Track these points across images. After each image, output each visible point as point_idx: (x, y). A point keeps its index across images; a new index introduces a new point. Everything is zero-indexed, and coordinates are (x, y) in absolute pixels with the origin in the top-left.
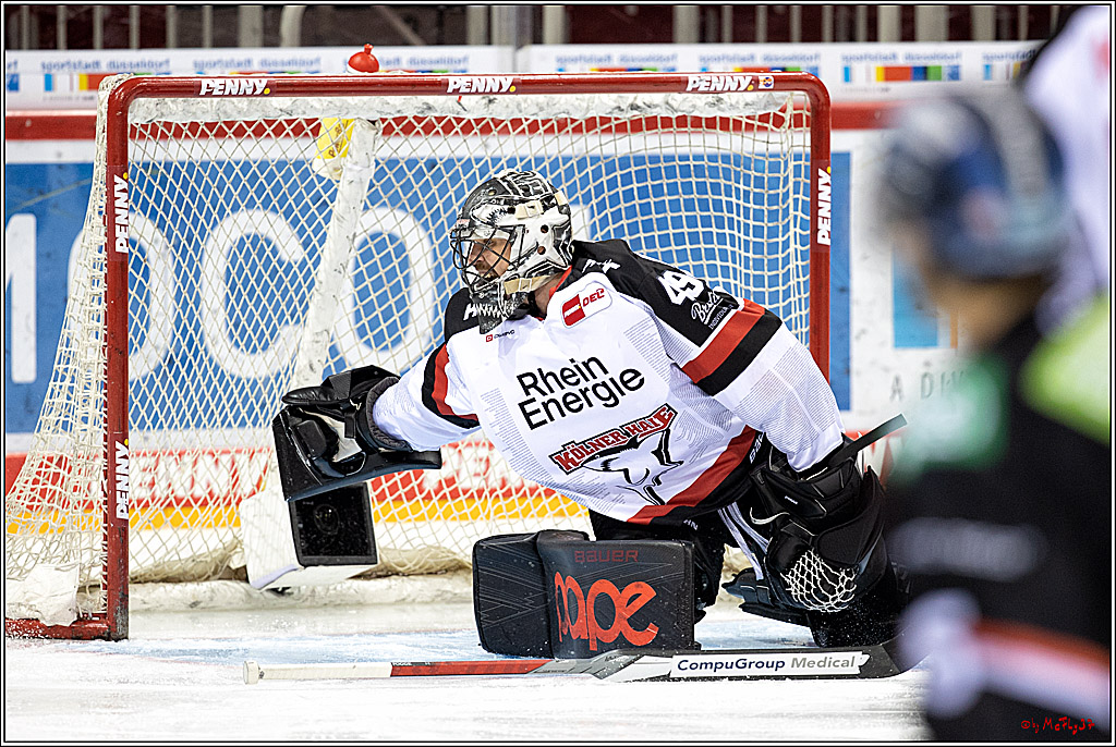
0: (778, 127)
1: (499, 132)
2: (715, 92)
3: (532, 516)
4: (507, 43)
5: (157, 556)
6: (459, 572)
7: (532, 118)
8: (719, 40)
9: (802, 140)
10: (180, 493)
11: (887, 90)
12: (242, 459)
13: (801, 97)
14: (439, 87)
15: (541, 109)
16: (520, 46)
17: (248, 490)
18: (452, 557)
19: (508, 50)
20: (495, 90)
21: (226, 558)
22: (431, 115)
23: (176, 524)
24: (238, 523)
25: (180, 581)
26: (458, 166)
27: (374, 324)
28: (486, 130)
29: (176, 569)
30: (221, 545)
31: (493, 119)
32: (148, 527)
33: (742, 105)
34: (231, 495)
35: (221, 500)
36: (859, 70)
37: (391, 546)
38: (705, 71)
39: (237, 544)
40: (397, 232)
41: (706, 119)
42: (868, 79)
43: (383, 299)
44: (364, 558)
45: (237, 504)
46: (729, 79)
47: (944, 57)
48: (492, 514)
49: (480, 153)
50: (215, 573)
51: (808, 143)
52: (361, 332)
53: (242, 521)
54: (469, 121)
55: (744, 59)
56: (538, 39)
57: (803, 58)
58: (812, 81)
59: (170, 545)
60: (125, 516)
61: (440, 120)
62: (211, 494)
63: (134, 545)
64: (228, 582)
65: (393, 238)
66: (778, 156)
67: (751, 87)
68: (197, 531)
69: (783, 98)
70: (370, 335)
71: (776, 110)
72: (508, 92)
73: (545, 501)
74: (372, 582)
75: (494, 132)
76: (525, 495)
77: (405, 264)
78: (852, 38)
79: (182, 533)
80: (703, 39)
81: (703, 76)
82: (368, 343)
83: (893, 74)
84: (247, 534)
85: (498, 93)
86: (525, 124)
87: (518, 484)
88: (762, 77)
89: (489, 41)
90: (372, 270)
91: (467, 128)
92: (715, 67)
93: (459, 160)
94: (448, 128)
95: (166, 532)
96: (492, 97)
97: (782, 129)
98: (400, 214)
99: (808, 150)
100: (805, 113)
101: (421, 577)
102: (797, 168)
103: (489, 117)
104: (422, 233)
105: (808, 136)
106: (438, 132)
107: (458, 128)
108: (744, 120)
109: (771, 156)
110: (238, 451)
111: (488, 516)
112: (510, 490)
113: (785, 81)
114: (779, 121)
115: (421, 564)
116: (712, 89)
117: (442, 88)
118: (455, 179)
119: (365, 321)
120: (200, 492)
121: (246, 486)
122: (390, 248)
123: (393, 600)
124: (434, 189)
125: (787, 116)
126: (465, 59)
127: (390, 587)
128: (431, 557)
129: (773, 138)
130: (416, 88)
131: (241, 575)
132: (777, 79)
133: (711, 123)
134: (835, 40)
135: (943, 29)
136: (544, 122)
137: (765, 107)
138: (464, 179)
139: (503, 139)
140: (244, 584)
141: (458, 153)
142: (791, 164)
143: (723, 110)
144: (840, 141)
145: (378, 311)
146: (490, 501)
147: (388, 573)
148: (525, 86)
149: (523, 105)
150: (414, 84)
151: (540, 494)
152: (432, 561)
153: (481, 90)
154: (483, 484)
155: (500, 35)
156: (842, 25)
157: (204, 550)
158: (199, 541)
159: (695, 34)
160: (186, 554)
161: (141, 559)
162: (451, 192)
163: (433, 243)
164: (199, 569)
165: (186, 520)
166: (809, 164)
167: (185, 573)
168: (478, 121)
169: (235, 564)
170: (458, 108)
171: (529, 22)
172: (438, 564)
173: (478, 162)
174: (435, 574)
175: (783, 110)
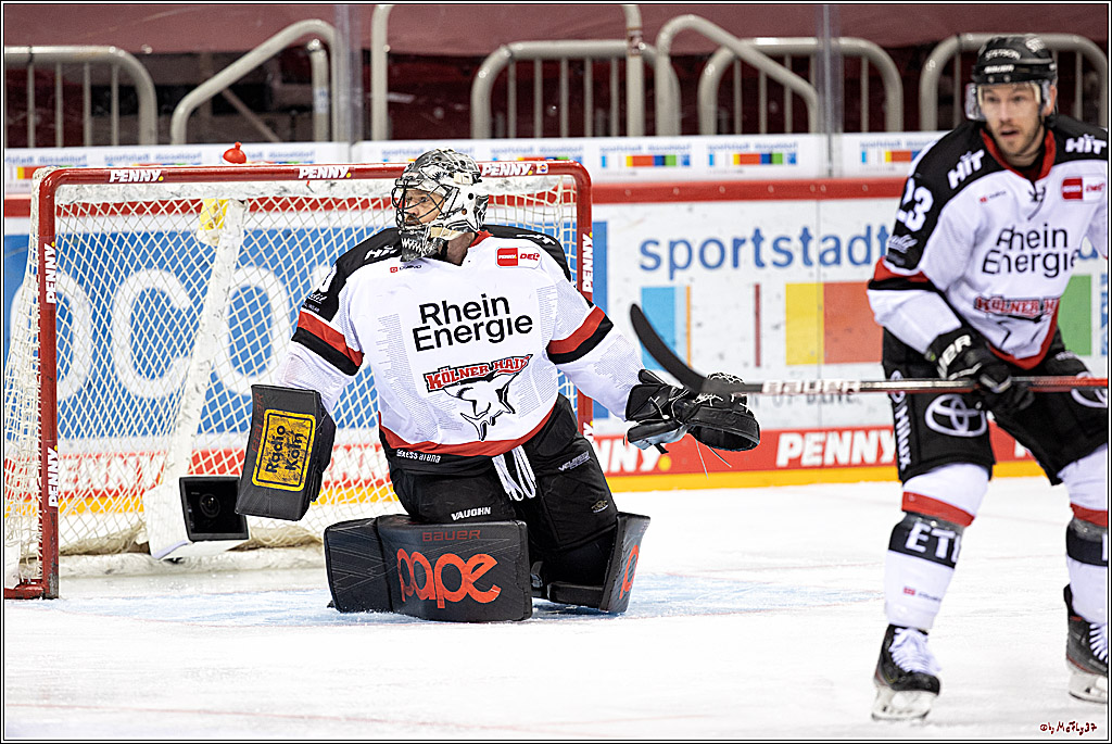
0: (552, 203)
2: (503, 176)
4: (345, 140)
5: (81, 535)
6: (312, 545)
7: (364, 198)
8: (506, 136)
9: (570, 212)
10: (97, 487)
11: (634, 174)
12: (145, 460)
13: (569, 179)
14: (292, 175)
15: (371, 190)
16: (354, 142)
17: (149, 484)
18: (306, 534)
19: (345, 146)
20: (336, 176)
21: (133, 536)
22: (287, 196)
23: (95, 510)
24: (142, 509)
25: (98, 554)
26: (308, 235)
27: (245, 356)
28: (329, 207)
29: (95, 545)
30: (129, 527)
31: (334, 199)
32: (74, 513)
33: (523, 186)
34: (137, 488)
35: (129, 492)
36: (612, 158)
37: (259, 526)
38: (495, 160)
39: (141, 525)
40: (261, 285)
41: (497, 197)
42: (620, 165)
43: (251, 337)
44: (238, 535)
45: (141, 494)
46: (514, 166)
47: (678, 148)
48: (336, 501)
49: (324, 224)
50: (125, 547)
51: (575, 214)
52: (235, 362)
53: (145, 508)
54: (316, 200)
55: (525, 151)
56: (367, 137)
57: (570, 150)
58: (576, 167)
59: (90, 527)
60: (55, 504)
61: (293, 199)
62: (121, 487)
63: (62, 527)
64: (135, 555)
65: (258, 290)
66: (552, 225)
67: (531, 172)
68: (111, 515)
69: (555, 180)
70: (242, 365)
71: (550, 190)
72: (345, 178)
73: (377, 490)
74: (245, 553)
75: (335, 209)
76: (361, 485)
77: (267, 310)
78: (607, 134)
79: (99, 517)
80: (494, 136)
81: (494, 164)
82: (240, 370)
83: (638, 161)
84: (148, 517)
85: (338, 178)
86: (359, 202)
87: (356, 478)
88: (539, 164)
89: (330, 139)
90: (243, 315)
91: (314, 206)
92: (502, 157)
93: (309, 230)
94: (300, 206)
95: (87, 517)
96: (333, 181)
97: (555, 204)
98: (264, 272)
99: (575, 220)
100: (572, 192)
101: (282, 549)
102: (567, 234)
103: (330, 197)
104: (281, 287)
105: (575, 209)
106: (292, 209)
107: (307, 206)
108: (526, 198)
109: (547, 225)
110: (142, 454)
111: (333, 502)
112: (349, 482)
113: (556, 168)
114: (552, 198)
115: (282, 541)
116: (501, 174)
117: (295, 175)
118: (305, 244)
119: (238, 353)
120: (113, 486)
121: (148, 480)
122: (257, 298)
123: (260, 567)
124: (290, 253)
125: (558, 194)
126: (312, 153)
127: (258, 557)
128: (291, 534)
129: (548, 211)
130: (275, 175)
131: (145, 549)
132: (550, 166)
133: (500, 200)
134: (594, 135)
135: (677, 126)
136: (373, 201)
137: (541, 188)
138: (312, 245)
139: (342, 213)
140: (147, 556)
141: (308, 225)
142: (562, 231)
143: (510, 190)
144: (598, 212)
145: (248, 346)
146: (335, 490)
147: (257, 546)
148: (359, 173)
149: (357, 188)
150: (273, 172)
152: (290, 537)
153: (324, 176)
155: (339, 134)
156: (600, 126)
157: (116, 530)
158: (112, 523)
159: (487, 131)
160: (102, 533)
161: (67, 537)
162: (303, 255)
163: (289, 294)
164: (113, 545)
165: (102, 507)
166: (575, 230)
167: (102, 547)
168: (323, 200)
169: (140, 541)
170: (308, 190)
171: (360, 124)
172: (295, 539)
173: (323, 231)
174: (293, 546)
175: (555, 190)
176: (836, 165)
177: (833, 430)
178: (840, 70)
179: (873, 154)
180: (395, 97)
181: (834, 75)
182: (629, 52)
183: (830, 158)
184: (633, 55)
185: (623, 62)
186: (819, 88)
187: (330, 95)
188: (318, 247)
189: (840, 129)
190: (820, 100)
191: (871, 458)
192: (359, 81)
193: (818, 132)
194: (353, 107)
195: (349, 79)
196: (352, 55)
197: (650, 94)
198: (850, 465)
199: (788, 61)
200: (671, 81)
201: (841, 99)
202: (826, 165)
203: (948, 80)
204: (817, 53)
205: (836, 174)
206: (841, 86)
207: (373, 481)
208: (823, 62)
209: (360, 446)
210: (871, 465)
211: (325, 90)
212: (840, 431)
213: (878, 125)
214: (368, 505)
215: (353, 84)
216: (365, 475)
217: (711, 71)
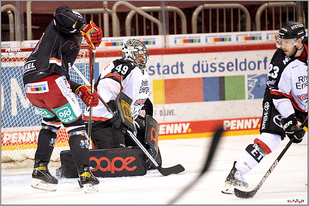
0: (82, 57)
1: (18, 61)
3: (28, 148)
4: (19, 40)
7: (25, 57)
9: (87, 60)
13: (87, 50)
14: (3, 51)
15: (27, 55)
16: (22, 41)
19: (19, 42)
20: (16, 51)
26: (8, 69)
28: (15, 60)
31: (16, 58)
42: (102, 46)
47: (119, 40)
49: (13, 66)
51: (89, 61)
54: (11, 58)
56: (26, 39)
61: (3, 58)
66: (82, 64)
69: (83, 51)
71: (81, 54)
72: (19, 52)
73: (31, 145)
76: (26, 143)
85: (17, 52)
86: (24, 59)
87: (25, 141)
89: (15, 40)
91: (10, 60)
93: (8, 67)
94: (6, 60)
96: (16, 53)
97: (83, 58)
99: (89, 62)
100: (88, 54)
101: (3, 163)
102: (87, 67)
103: (15, 57)
105: (89, 59)
106: (3, 61)
107: (8, 60)
109: (81, 64)
111: (18, 148)
113: (83, 47)
115: (4, 160)
118: (8, 72)
125: (84, 55)
126: (10, 44)
128: (6, 159)
129: (81, 60)
138: (10, 72)
139: (19, 62)
141: (8, 66)
142: (85, 66)
144: (97, 60)
146: (18, 145)
148: (23, 50)
149: (23, 54)
151: (30, 143)
152: (6, 160)
153: (13, 51)
154: (16, 141)
155: (17, 38)
162: (7, 75)
163: (3, 86)
166: (89, 66)
168: (13, 58)
170: (8, 55)
171: (24, 35)
172: (7, 160)
173: (13, 68)
174: (7, 162)
175: (83, 54)
176: (167, 44)
177: (168, 124)
178: (168, 16)
179: (178, 40)
180: (34, 27)
181: (166, 18)
182: (104, 12)
183: (165, 42)
184: (105, 13)
185: (102, 15)
186: (161, 21)
187: (14, 27)
188: (12, 72)
189: (168, 33)
190: (162, 25)
191: (180, 131)
192: (23, 22)
193: (162, 34)
194: (21, 30)
195: (20, 22)
196: (21, 14)
197: (111, 24)
198: (173, 134)
199: (152, 13)
200: (117, 20)
201: (168, 25)
202: (164, 44)
203: (200, 18)
204: (161, 11)
205: (167, 47)
206: (168, 21)
207: (30, 142)
208: (162, 13)
209: (26, 132)
210: (180, 134)
211: (13, 25)
212: (170, 124)
213: (179, 32)
214: (29, 149)
215: (21, 23)
216: (28, 140)
217: (129, 17)
